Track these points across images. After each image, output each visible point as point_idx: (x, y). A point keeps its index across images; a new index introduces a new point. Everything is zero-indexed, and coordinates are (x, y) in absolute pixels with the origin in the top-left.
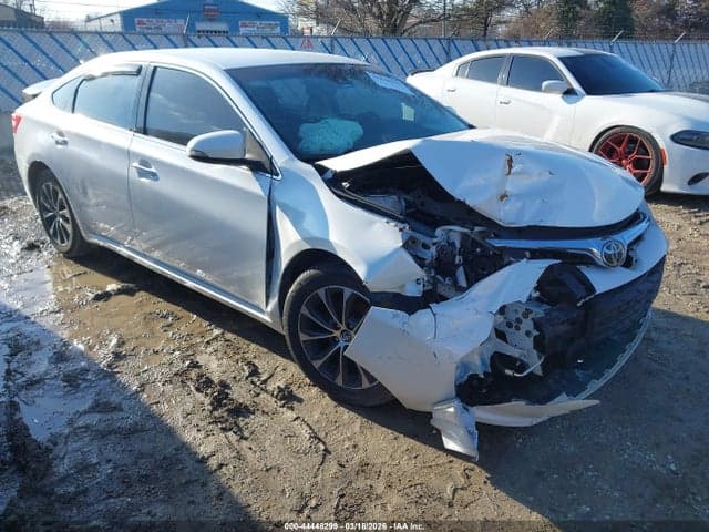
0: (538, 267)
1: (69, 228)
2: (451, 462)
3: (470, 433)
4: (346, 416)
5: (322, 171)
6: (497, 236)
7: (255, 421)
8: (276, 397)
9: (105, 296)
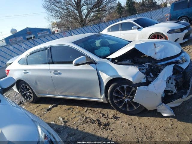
0: (172, 66)
1: (32, 95)
2: (166, 119)
3: (171, 110)
4: (133, 118)
5: (108, 59)
6: (158, 63)
7: (111, 126)
8: (113, 119)
9: (50, 109)
